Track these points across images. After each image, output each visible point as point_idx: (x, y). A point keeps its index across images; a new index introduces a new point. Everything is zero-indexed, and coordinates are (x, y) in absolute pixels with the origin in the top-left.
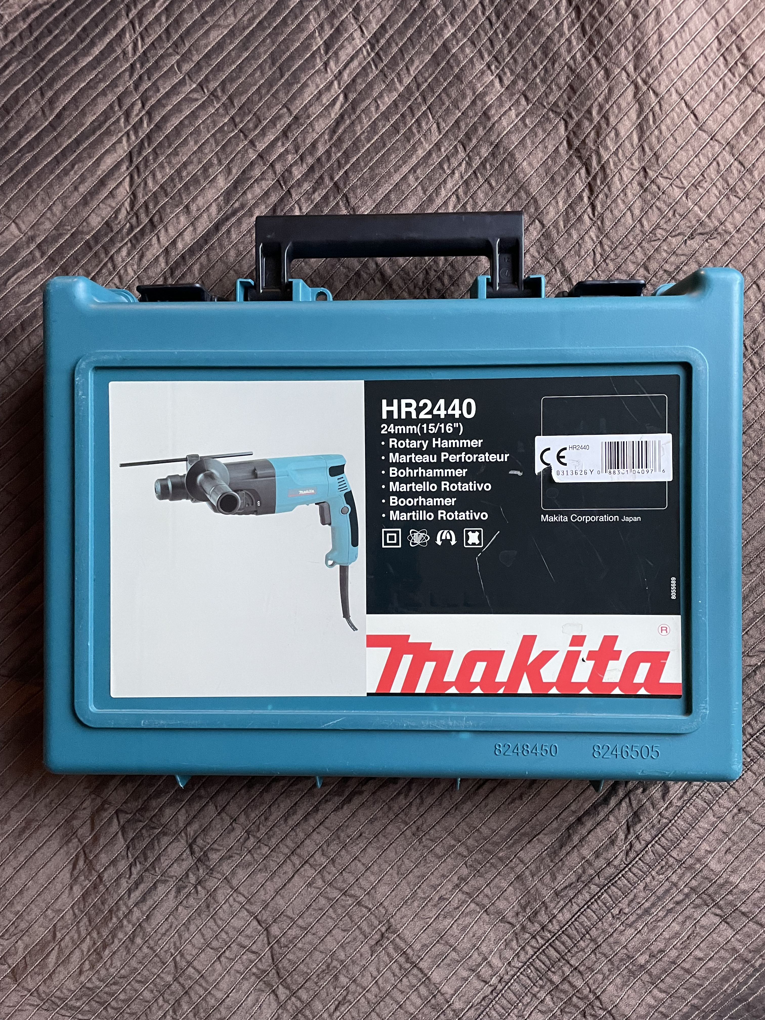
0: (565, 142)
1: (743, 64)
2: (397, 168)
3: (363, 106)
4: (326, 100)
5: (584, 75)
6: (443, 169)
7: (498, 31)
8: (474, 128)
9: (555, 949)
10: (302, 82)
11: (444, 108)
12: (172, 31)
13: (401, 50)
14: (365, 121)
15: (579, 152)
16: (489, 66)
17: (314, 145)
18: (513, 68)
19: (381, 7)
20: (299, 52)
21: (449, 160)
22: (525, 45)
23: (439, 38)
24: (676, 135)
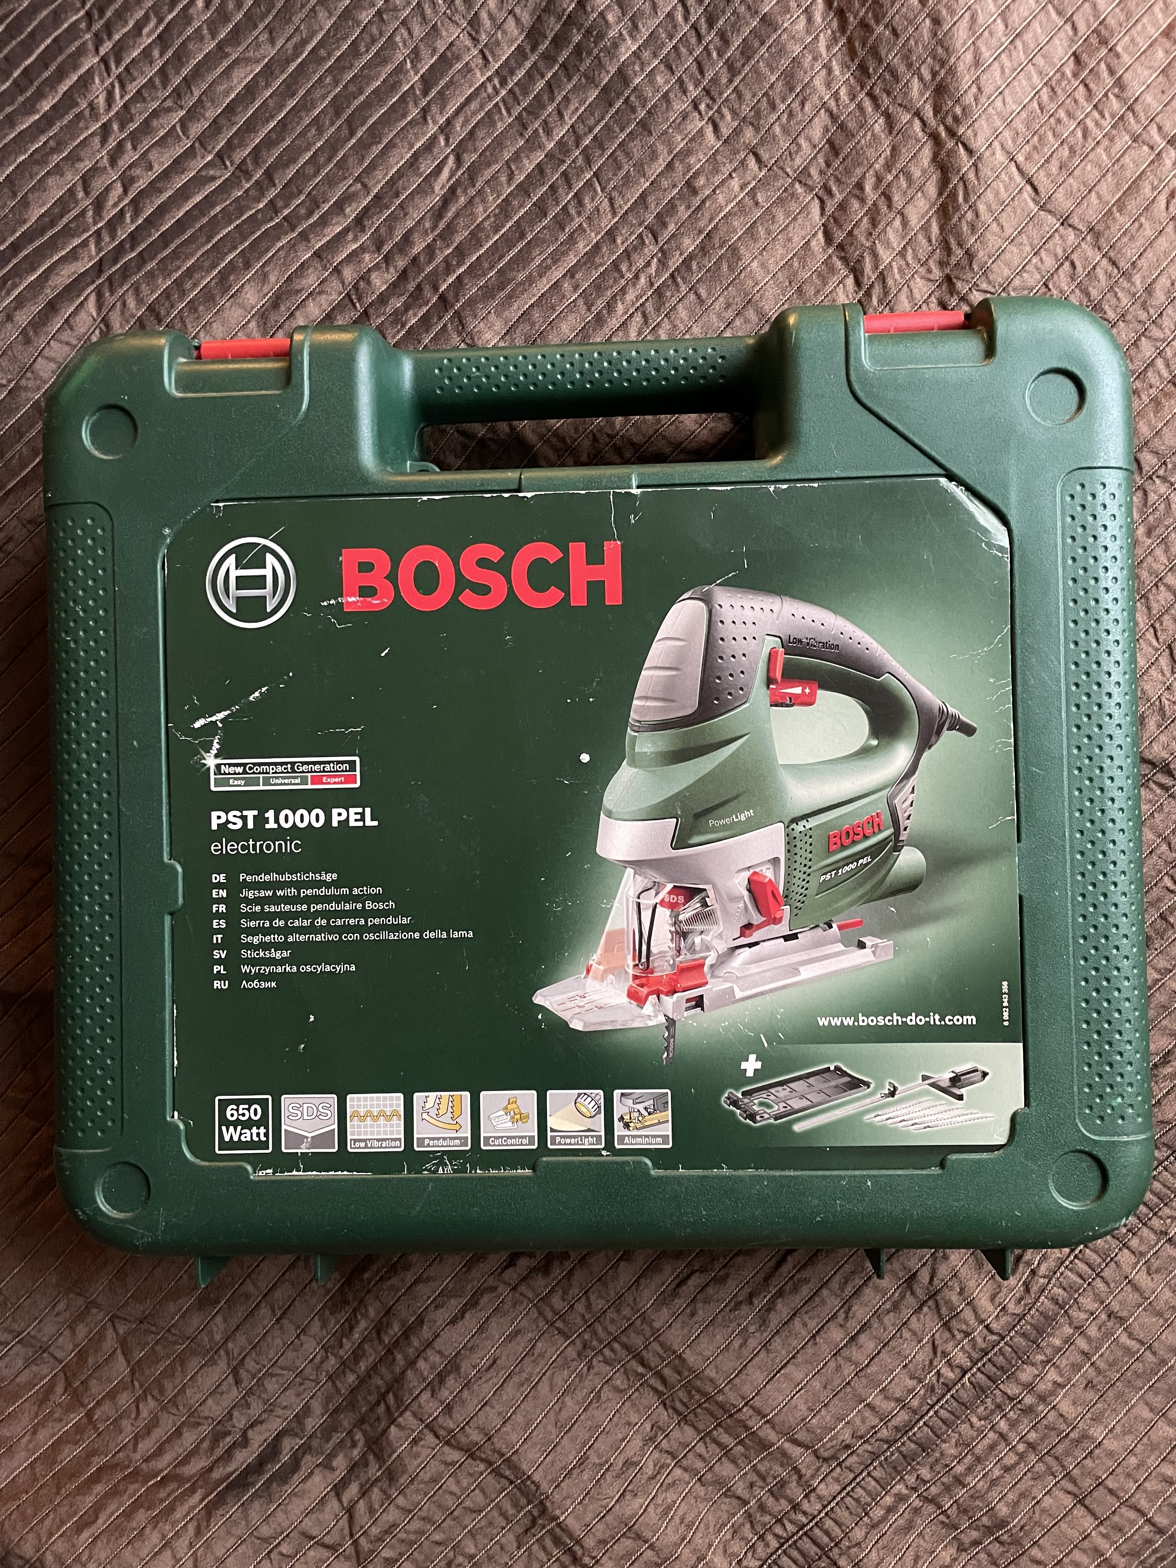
0: (820, 235)
1: (1117, 96)
2: (543, 270)
3: (488, 174)
4: (427, 167)
5: (852, 125)
6: (619, 271)
7: (711, 47)
8: (671, 207)
9: (811, 1539)
10: (385, 141)
11: (622, 174)
12: (171, 71)
13: (549, 84)
14: (491, 198)
15: (843, 249)
16: (695, 105)
17: (407, 239)
18: (736, 106)
19: (515, 16)
20: (379, 95)
21: (629, 257)
22: (755, 70)
23: (611, 60)
24: (1003, 218)
